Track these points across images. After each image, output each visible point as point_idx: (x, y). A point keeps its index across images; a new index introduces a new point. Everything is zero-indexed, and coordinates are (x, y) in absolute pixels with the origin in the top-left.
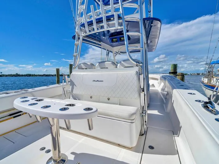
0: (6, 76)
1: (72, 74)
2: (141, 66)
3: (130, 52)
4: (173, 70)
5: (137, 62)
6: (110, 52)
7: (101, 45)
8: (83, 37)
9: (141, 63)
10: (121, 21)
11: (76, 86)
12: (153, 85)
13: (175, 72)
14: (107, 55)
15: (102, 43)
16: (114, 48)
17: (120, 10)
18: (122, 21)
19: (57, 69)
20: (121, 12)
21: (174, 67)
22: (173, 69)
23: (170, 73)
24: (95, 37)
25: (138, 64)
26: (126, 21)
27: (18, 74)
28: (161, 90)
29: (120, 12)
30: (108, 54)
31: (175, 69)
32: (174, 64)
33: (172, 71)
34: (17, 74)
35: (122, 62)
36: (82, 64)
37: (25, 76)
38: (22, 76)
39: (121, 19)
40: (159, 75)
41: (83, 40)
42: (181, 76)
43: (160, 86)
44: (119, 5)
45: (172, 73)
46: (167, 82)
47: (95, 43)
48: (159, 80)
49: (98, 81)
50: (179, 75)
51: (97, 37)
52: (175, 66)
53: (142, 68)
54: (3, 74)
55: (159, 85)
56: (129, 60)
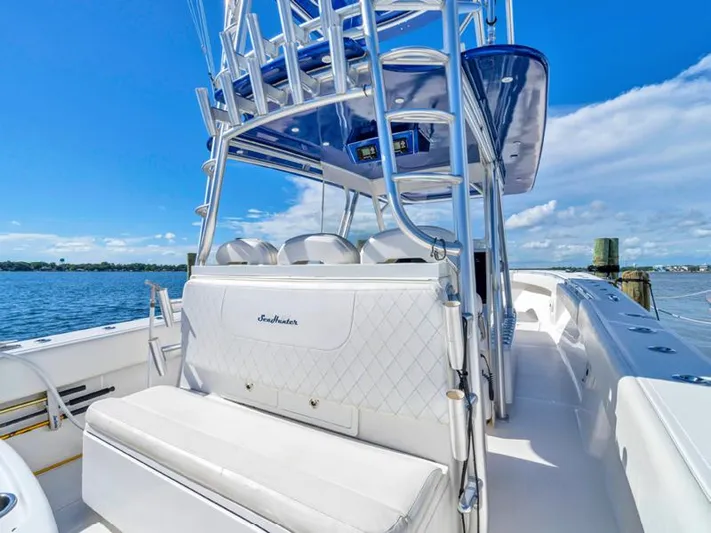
0: (76, 268)
1: (188, 286)
2: (457, 260)
3: (404, 196)
4: (603, 260)
5: (434, 241)
6: (360, 196)
7: (320, 172)
8: (233, 139)
9: (457, 244)
10: (363, 67)
11: (194, 335)
12: (532, 315)
13: (610, 268)
14: (347, 209)
15: (323, 165)
16: (375, 181)
17: (360, 24)
18: (370, 66)
19: (189, 255)
20: (367, 32)
21: (605, 249)
22: (602, 256)
23: (590, 269)
24: (300, 143)
25: (441, 249)
26: (385, 67)
27: (109, 262)
28: (564, 334)
29: (362, 30)
30: (351, 207)
31: (610, 256)
32: (606, 240)
33: (601, 264)
34: (106, 263)
35: (372, 240)
36: (229, 246)
37: (127, 268)
38: (119, 268)
39: (364, 60)
40: (552, 278)
41: (232, 150)
42: (636, 284)
43: (557, 319)
44: (360, 7)
45: (601, 269)
46: (584, 315)
47: (298, 166)
48: (554, 295)
49: (276, 319)
50: (627, 281)
51: (309, 146)
52: (610, 246)
53: (458, 265)
54: (65, 262)
55: (554, 313)
56: (398, 229)
